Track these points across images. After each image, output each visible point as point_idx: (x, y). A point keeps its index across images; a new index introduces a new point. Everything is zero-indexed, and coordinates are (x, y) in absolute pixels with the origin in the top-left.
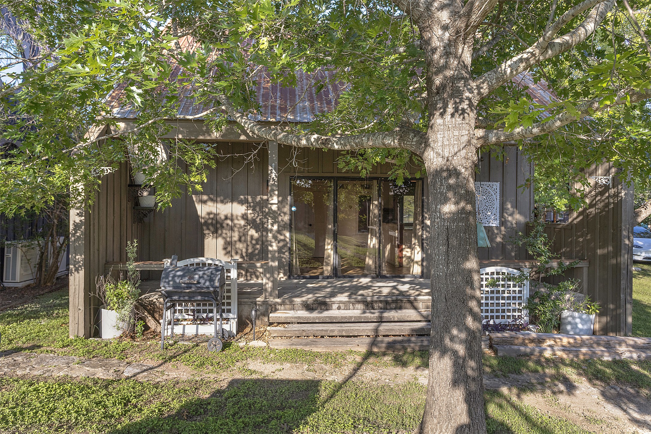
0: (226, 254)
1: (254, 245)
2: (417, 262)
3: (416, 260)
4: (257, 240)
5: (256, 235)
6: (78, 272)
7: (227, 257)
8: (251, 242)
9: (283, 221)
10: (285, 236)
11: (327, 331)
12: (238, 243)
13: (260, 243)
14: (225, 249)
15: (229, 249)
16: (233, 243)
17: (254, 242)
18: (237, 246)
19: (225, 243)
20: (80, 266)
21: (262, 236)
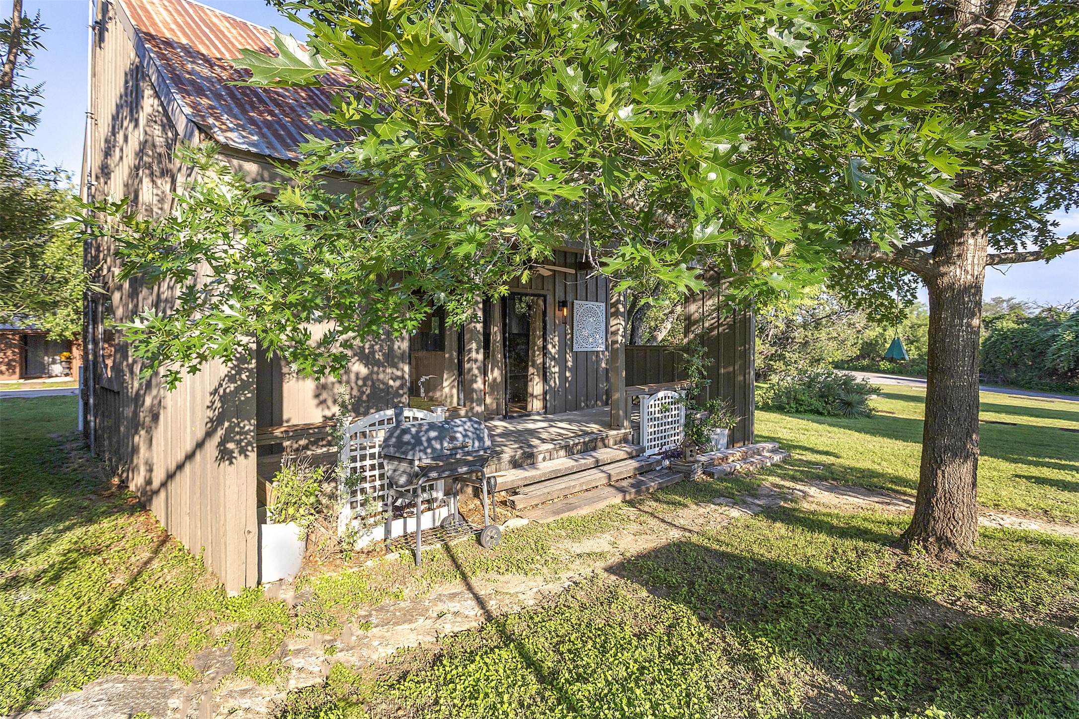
0: (318, 405)
1: (361, 387)
2: (536, 397)
3: (535, 393)
4: (365, 379)
5: (364, 371)
6: (246, 456)
7: (320, 409)
8: (357, 384)
9: (399, 348)
10: (403, 370)
11: (569, 488)
12: (337, 385)
13: (370, 383)
14: (317, 396)
15: (324, 395)
16: (330, 386)
17: (360, 383)
18: (336, 391)
19: (317, 387)
20: (249, 443)
21: (372, 373)
